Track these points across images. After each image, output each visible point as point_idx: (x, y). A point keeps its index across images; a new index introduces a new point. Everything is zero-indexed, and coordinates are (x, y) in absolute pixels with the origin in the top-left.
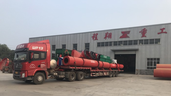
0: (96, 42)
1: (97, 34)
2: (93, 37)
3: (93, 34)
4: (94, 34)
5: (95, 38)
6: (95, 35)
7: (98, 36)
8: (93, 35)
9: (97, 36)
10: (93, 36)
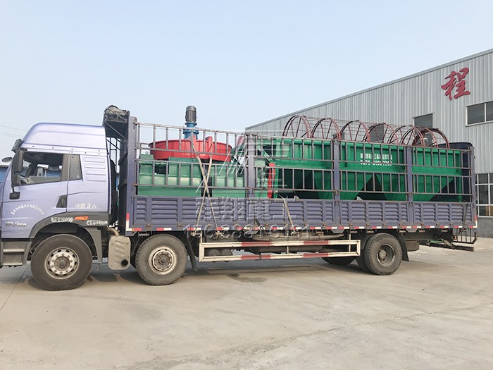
0: (461, 105)
1: (466, 71)
2: (448, 87)
3: (447, 73)
4: (453, 74)
5: (456, 88)
6: (456, 77)
7: (468, 79)
8: (449, 79)
9: (465, 79)
10: (446, 82)
